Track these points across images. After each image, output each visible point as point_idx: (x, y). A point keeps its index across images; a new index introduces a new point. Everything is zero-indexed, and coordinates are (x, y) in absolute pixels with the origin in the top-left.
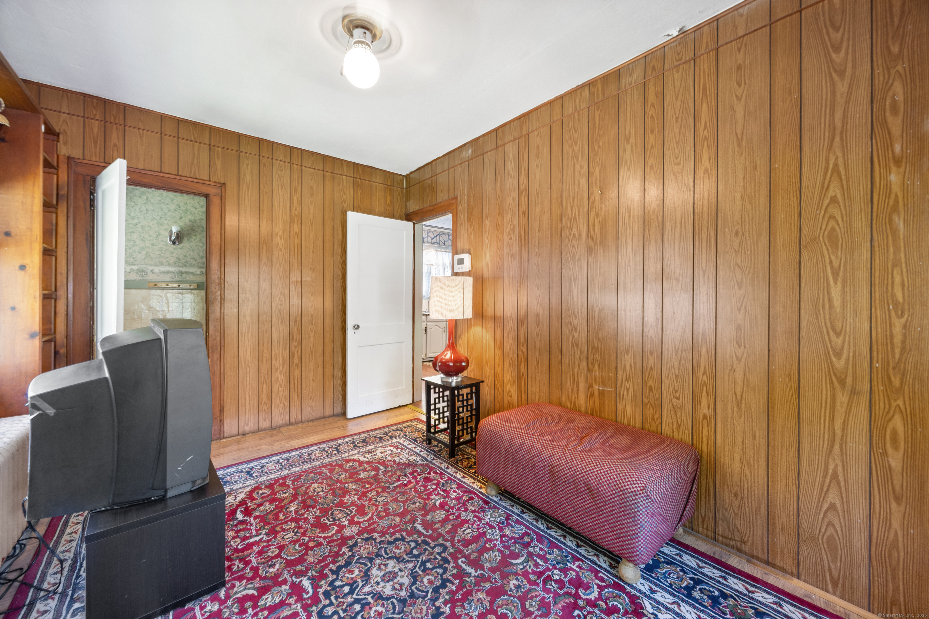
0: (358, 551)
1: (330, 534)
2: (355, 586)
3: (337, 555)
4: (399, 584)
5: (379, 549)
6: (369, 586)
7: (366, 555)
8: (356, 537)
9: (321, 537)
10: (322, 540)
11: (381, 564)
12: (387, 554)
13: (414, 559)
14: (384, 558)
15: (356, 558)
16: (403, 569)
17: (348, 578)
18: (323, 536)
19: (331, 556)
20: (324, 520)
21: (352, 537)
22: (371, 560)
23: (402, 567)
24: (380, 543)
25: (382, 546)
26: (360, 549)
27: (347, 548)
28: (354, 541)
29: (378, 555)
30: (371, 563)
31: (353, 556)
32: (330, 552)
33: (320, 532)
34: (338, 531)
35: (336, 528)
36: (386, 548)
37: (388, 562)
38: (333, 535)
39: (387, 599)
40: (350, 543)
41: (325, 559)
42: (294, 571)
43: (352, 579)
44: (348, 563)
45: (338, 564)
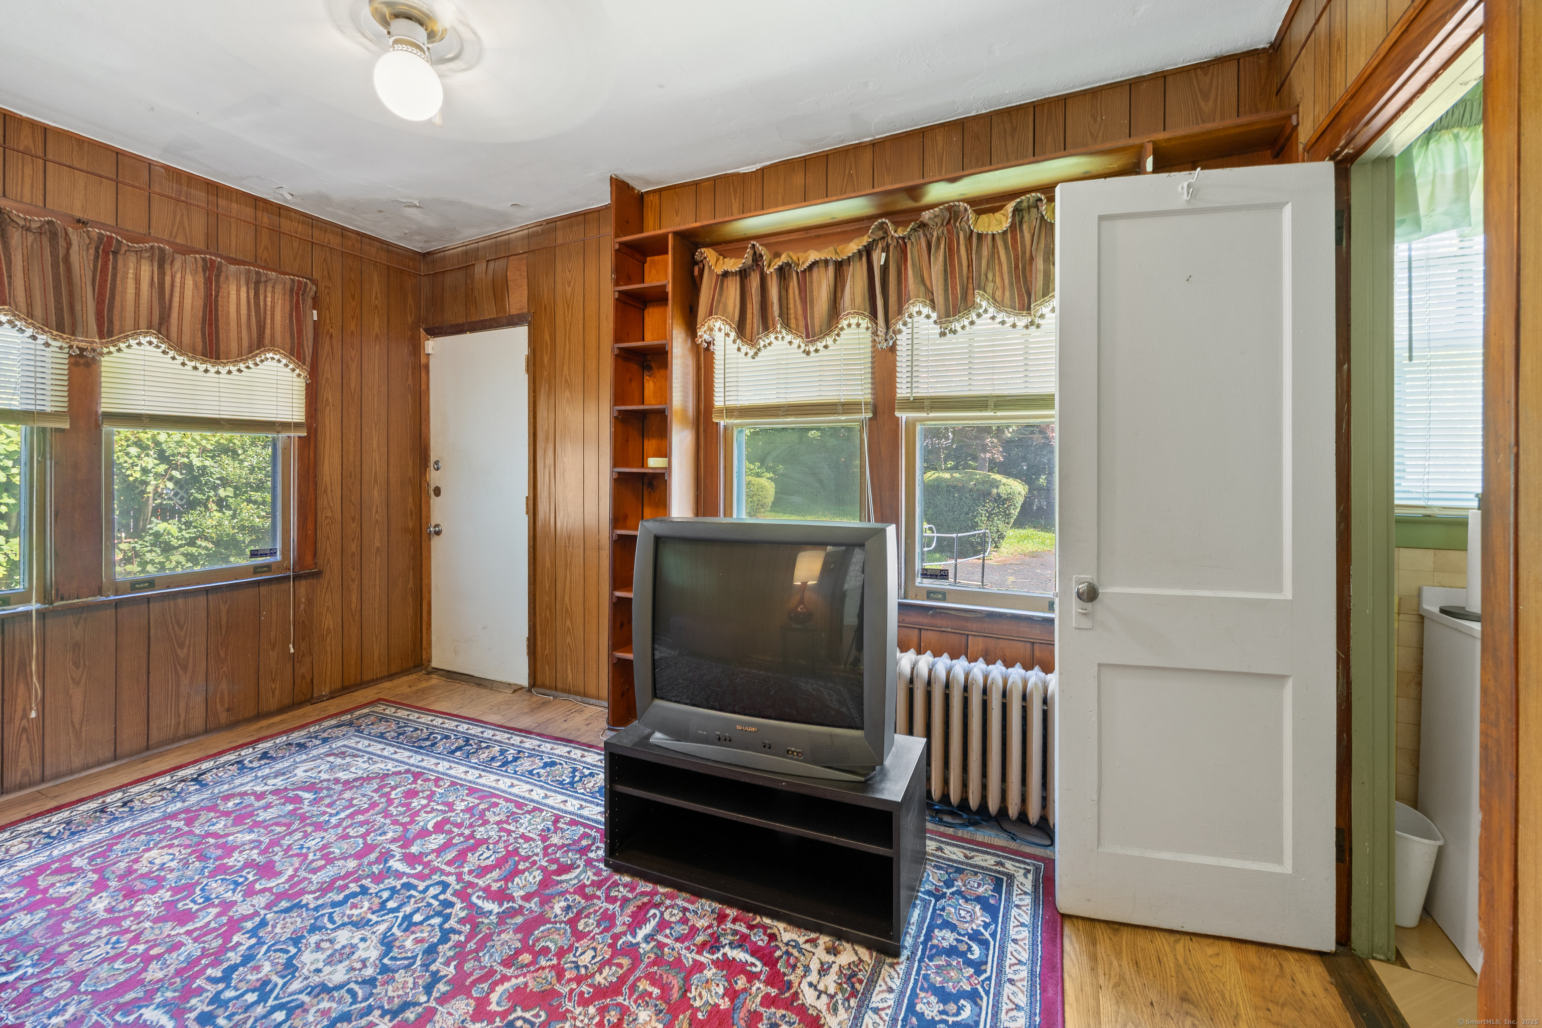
0: (418, 977)
1: (499, 989)
2: (405, 925)
3: (461, 956)
4: (322, 949)
5: (371, 994)
6: (379, 932)
7: (397, 975)
8: (433, 1004)
9: (517, 977)
10: (509, 972)
11: (360, 970)
12: (350, 991)
13: (284, 1000)
14: (356, 982)
15: (418, 962)
16: (311, 975)
17: (422, 931)
18: (514, 981)
19: (471, 952)
20: (537, 1016)
21: (443, 999)
22: (385, 969)
23: (315, 978)
24: (369, 1010)
25: (363, 1005)
26: (415, 983)
27: (446, 976)
28: (435, 994)
29: (371, 982)
30: (383, 964)
31: (426, 966)
32: (477, 959)
33: (526, 984)
34: (483, 1002)
35: (493, 1007)
36: (354, 1002)
37: (347, 977)
38: (492, 989)
39: (344, 925)
40: (442, 987)
41: (481, 945)
42: (523, 914)
43: (413, 933)
44: (431, 951)
45: (450, 944)
